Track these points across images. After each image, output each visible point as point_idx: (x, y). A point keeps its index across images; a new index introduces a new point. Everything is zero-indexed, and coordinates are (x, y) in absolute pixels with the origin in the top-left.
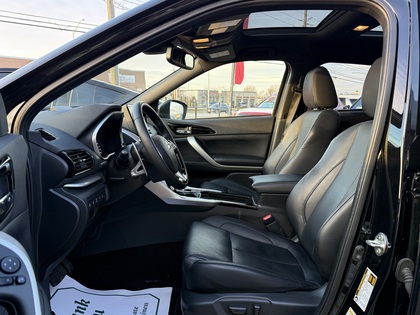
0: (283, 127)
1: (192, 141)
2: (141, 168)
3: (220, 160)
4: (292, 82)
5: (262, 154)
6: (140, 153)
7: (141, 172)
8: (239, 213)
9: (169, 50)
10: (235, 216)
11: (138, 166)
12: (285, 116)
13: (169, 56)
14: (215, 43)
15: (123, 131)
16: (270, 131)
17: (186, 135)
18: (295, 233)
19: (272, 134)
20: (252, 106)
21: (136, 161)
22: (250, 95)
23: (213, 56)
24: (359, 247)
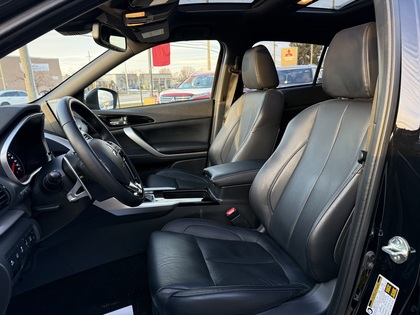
0: (223, 109)
1: (130, 133)
2: (81, 190)
3: (163, 149)
4: (229, 63)
5: (205, 138)
6: (77, 169)
7: (82, 195)
8: (201, 211)
9: (96, 28)
10: (196, 216)
11: (76, 187)
12: (224, 98)
13: (96, 36)
14: (151, 19)
15: (47, 135)
16: (210, 115)
17: (122, 126)
18: (259, 222)
19: (212, 117)
20: (169, 87)
21: (73, 181)
22: (166, 77)
23: (146, 35)
24: (369, 254)
